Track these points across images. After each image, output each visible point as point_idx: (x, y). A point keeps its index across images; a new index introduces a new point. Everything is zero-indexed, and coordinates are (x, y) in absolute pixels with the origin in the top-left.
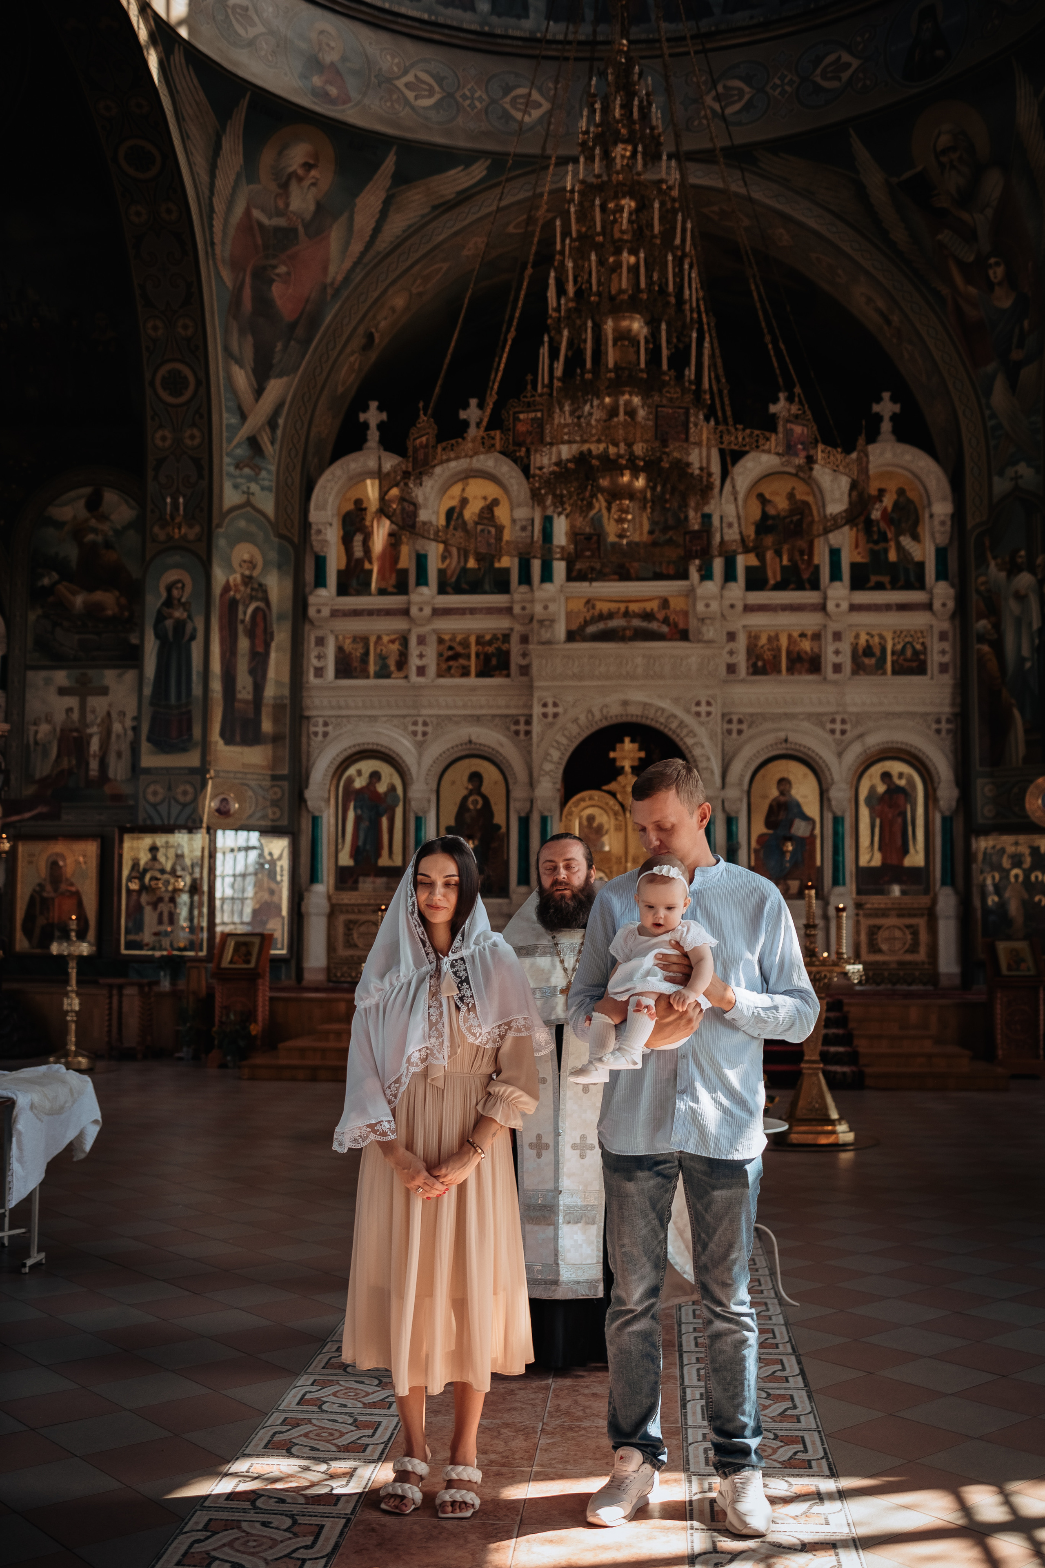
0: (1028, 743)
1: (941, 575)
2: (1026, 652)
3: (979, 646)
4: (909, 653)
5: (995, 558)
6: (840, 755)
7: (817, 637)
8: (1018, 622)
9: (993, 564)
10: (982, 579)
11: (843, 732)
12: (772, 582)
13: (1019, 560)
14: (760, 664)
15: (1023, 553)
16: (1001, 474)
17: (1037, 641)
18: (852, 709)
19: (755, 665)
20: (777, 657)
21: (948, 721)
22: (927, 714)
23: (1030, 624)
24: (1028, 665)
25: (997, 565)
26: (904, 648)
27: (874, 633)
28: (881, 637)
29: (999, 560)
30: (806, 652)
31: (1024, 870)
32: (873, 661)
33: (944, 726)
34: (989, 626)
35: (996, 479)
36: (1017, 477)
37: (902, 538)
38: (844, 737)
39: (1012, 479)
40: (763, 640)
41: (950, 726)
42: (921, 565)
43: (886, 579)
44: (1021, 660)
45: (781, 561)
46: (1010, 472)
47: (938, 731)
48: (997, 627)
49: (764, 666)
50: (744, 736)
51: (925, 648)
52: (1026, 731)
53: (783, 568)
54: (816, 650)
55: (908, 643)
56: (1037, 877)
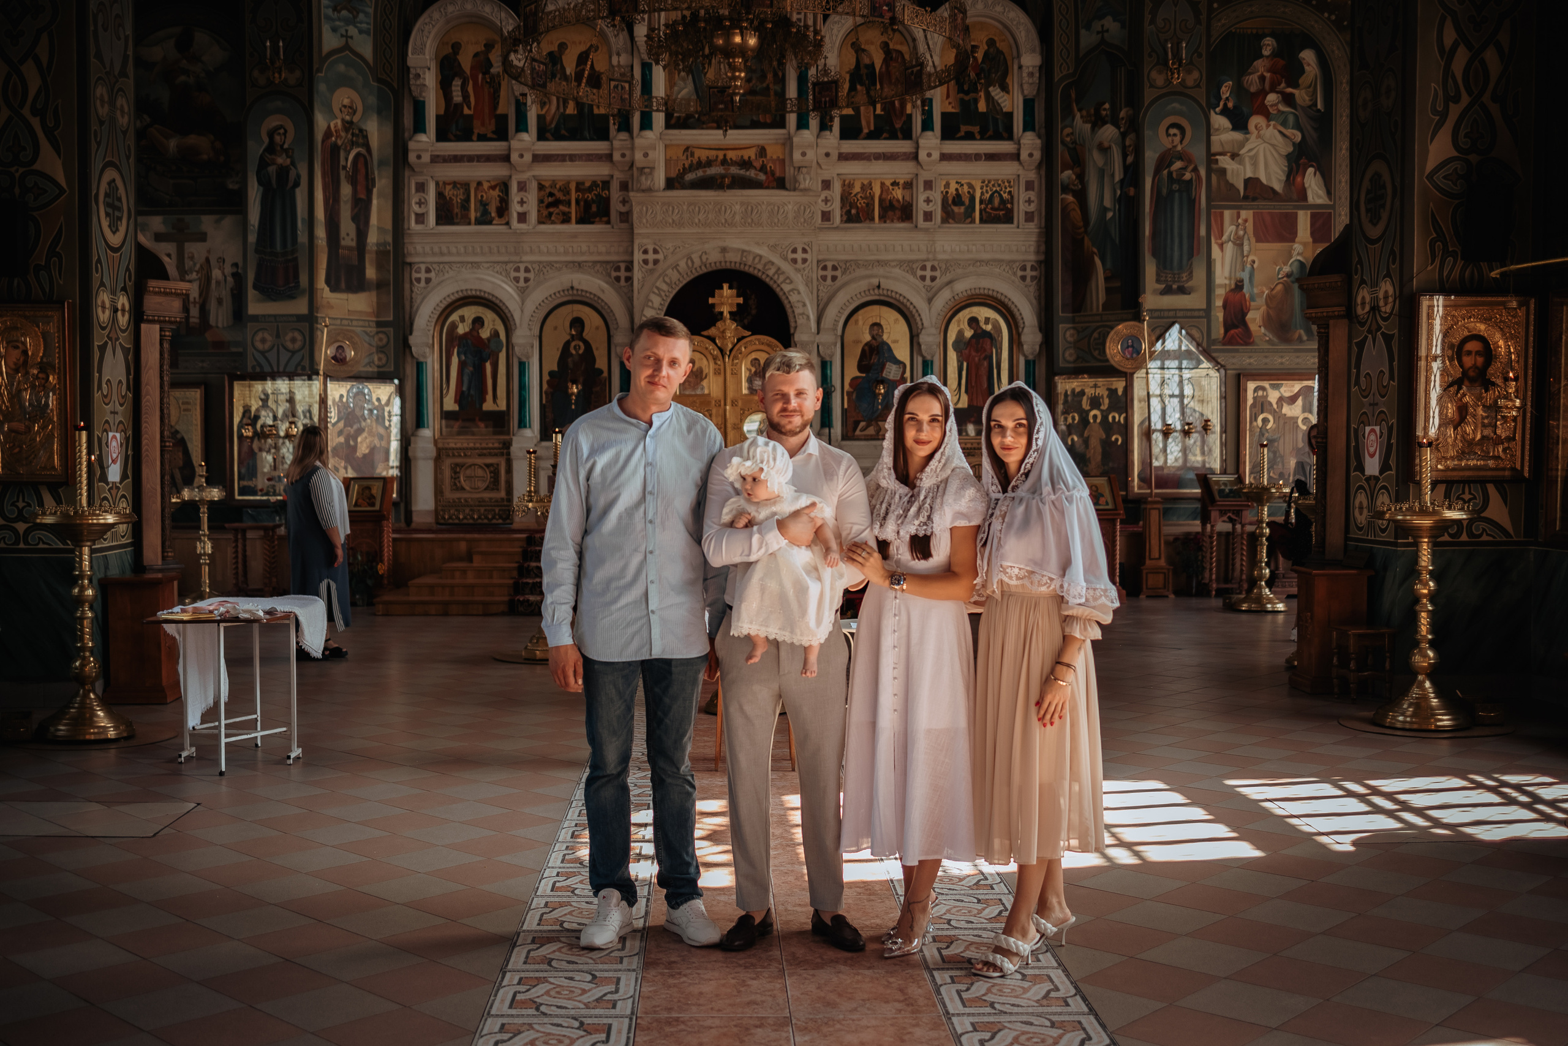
0: (1108, 290)
1: (1028, 126)
2: (1107, 203)
3: (1064, 196)
4: (996, 201)
5: (1080, 110)
6: (930, 301)
7: (908, 185)
8: (1101, 172)
9: (1078, 115)
10: (1068, 130)
11: (933, 279)
12: (866, 131)
13: (1104, 113)
14: (853, 211)
15: (1107, 106)
16: (1088, 27)
17: (1119, 192)
18: (941, 256)
19: (848, 212)
20: (870, 206)
21: (1033, 268)
22: (1014, 261)
23: (1113, 175)
24: (1110, 215)
25: (1082, 117)
26: (992, 196)
27: (963, 182)
28: (970, 186)
29: (1084, 113)
30: (898, 201)
31: (1102, 411)
32: (962, 209)
33: (1029, 273)
34: (1074, 177)
35: (1083, 32)
36: (1103, 31)
37: (991, 89)
38: (933, 284)
39: (1098, 33)
40: (857, 189)
41: (1034, 273)
42: (1010, 116)
43: (976, 129)
44: (1105, 210)
45: (875, 110)
46: (1097, 26)
47: (1023, 278)
48: (1081, 177)
49: (858, 213)
50: (838, 283)
51: (1012, 197)
52: (1106, 279)
53: (876, 116)
54: (908, 198)
55: (996, 191)
56: (1114, 418)
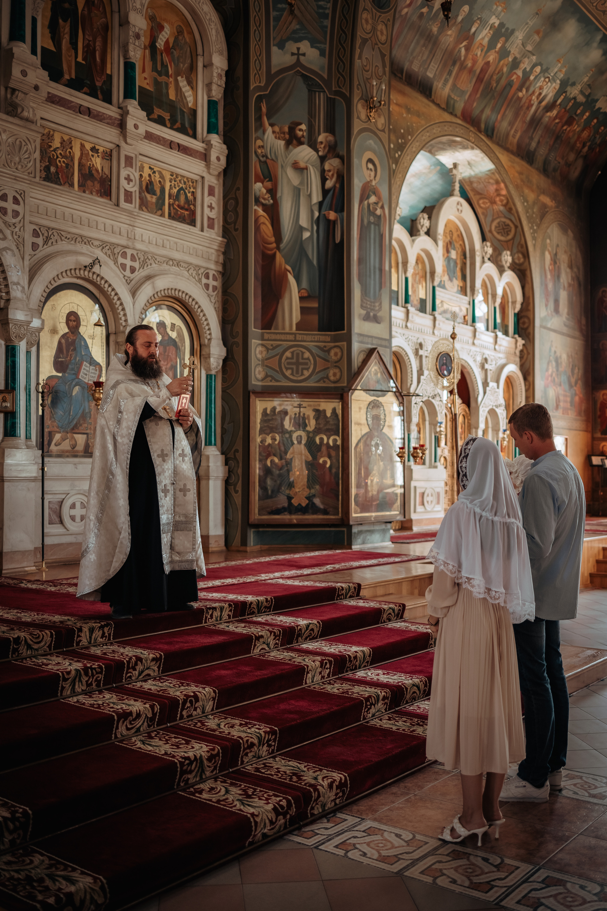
0: (303, 310)
1: (212, 128)
2: (304, 222)
3: (256, 207)
4: (182, 198)
5: (272, 125)
6: (134, 293)
7: (108, 156)
8: (297, 192)
9: (269, 130)
10: (259, 143)
11: (133, 270)
12: (67, 77)
13: (300, 133)
14: (53, 169)
15: (303, 127)
16: (281, 46)
17: (317, 214)
18: (139, 246)
19: (47, 169)
20: (69, 166)
21: (215, 279)
22: (200, 267)
23: (310, 196)
24: (306, 235)
25: (274, 132)
26: (179, 191)
27: (156, 169)
28: (162, 176)
29: (277, 129)
30: (97, 171)
31: (308, 432)
32: (154, 199)
33: (212, 283)
34: (264, 191)
35: (274, 49)
36: (298, 54)
37: (179, 78)
38: (132, 276)
39: (293, 54)
40: (56, 143)
41: (215, 283)
42: (194, 112)
43: (167, 116)
44: (301, 229)
45: (76, 57)
46: (292, 46)
47: (207, 286)
48: (273, 192)
49: (57, 173)
50: (41, 253)
51: (195, 199)
52: (302, 299)
53: (77, 63)
54: (107, 171)
55: (182, 189)
56: (322, 439)
